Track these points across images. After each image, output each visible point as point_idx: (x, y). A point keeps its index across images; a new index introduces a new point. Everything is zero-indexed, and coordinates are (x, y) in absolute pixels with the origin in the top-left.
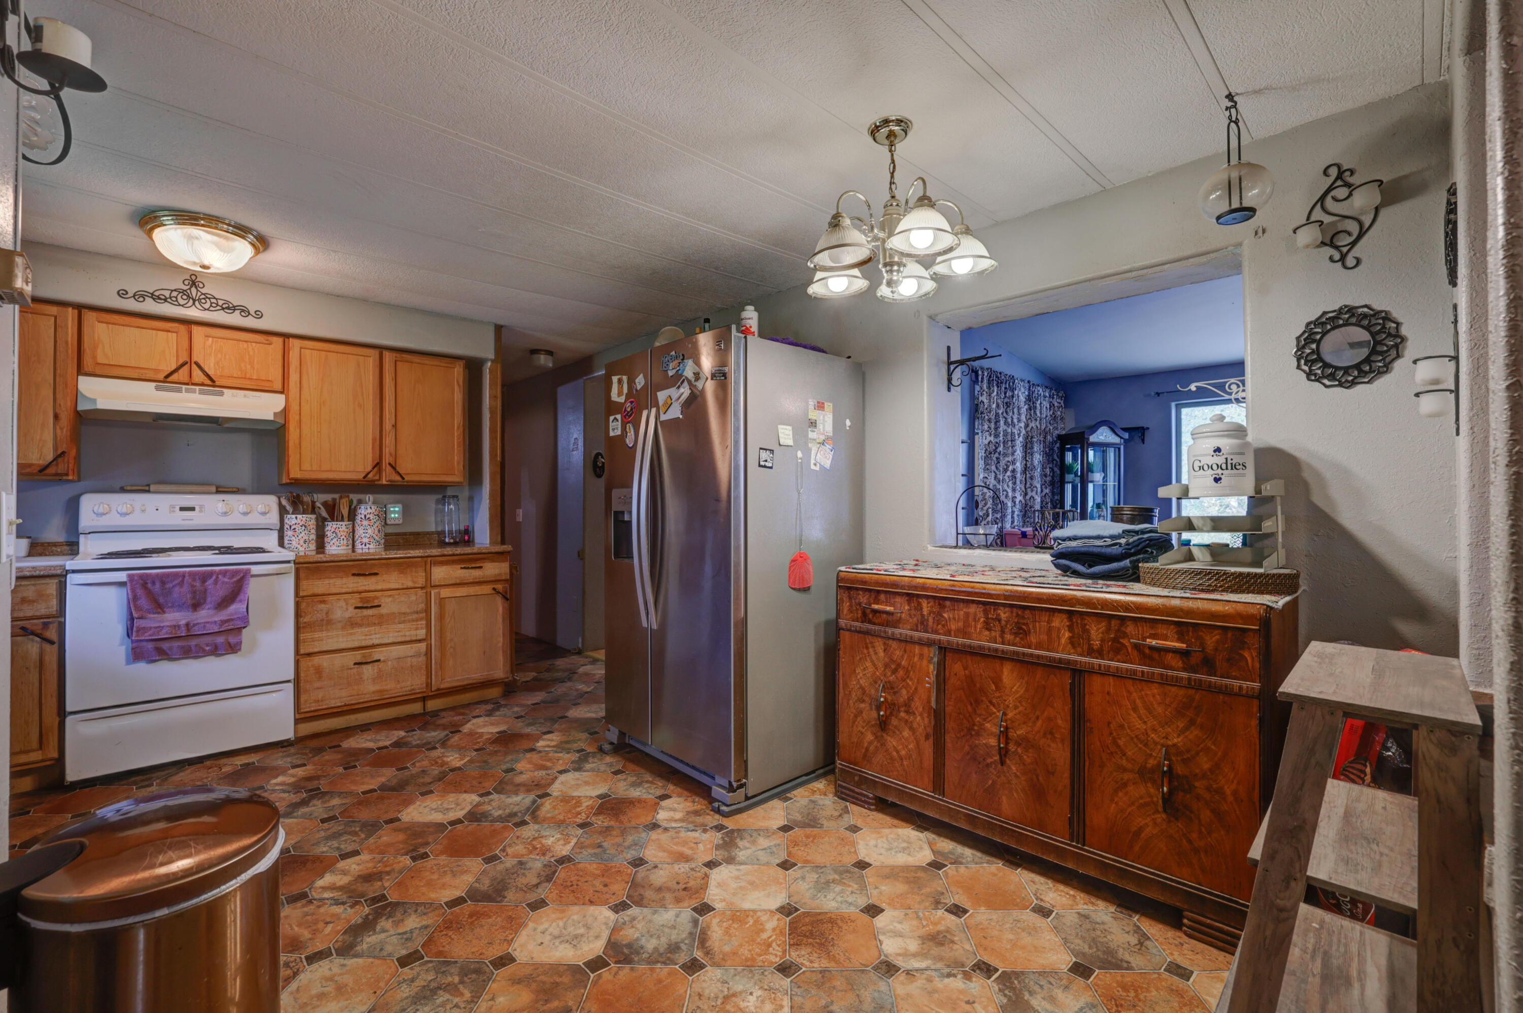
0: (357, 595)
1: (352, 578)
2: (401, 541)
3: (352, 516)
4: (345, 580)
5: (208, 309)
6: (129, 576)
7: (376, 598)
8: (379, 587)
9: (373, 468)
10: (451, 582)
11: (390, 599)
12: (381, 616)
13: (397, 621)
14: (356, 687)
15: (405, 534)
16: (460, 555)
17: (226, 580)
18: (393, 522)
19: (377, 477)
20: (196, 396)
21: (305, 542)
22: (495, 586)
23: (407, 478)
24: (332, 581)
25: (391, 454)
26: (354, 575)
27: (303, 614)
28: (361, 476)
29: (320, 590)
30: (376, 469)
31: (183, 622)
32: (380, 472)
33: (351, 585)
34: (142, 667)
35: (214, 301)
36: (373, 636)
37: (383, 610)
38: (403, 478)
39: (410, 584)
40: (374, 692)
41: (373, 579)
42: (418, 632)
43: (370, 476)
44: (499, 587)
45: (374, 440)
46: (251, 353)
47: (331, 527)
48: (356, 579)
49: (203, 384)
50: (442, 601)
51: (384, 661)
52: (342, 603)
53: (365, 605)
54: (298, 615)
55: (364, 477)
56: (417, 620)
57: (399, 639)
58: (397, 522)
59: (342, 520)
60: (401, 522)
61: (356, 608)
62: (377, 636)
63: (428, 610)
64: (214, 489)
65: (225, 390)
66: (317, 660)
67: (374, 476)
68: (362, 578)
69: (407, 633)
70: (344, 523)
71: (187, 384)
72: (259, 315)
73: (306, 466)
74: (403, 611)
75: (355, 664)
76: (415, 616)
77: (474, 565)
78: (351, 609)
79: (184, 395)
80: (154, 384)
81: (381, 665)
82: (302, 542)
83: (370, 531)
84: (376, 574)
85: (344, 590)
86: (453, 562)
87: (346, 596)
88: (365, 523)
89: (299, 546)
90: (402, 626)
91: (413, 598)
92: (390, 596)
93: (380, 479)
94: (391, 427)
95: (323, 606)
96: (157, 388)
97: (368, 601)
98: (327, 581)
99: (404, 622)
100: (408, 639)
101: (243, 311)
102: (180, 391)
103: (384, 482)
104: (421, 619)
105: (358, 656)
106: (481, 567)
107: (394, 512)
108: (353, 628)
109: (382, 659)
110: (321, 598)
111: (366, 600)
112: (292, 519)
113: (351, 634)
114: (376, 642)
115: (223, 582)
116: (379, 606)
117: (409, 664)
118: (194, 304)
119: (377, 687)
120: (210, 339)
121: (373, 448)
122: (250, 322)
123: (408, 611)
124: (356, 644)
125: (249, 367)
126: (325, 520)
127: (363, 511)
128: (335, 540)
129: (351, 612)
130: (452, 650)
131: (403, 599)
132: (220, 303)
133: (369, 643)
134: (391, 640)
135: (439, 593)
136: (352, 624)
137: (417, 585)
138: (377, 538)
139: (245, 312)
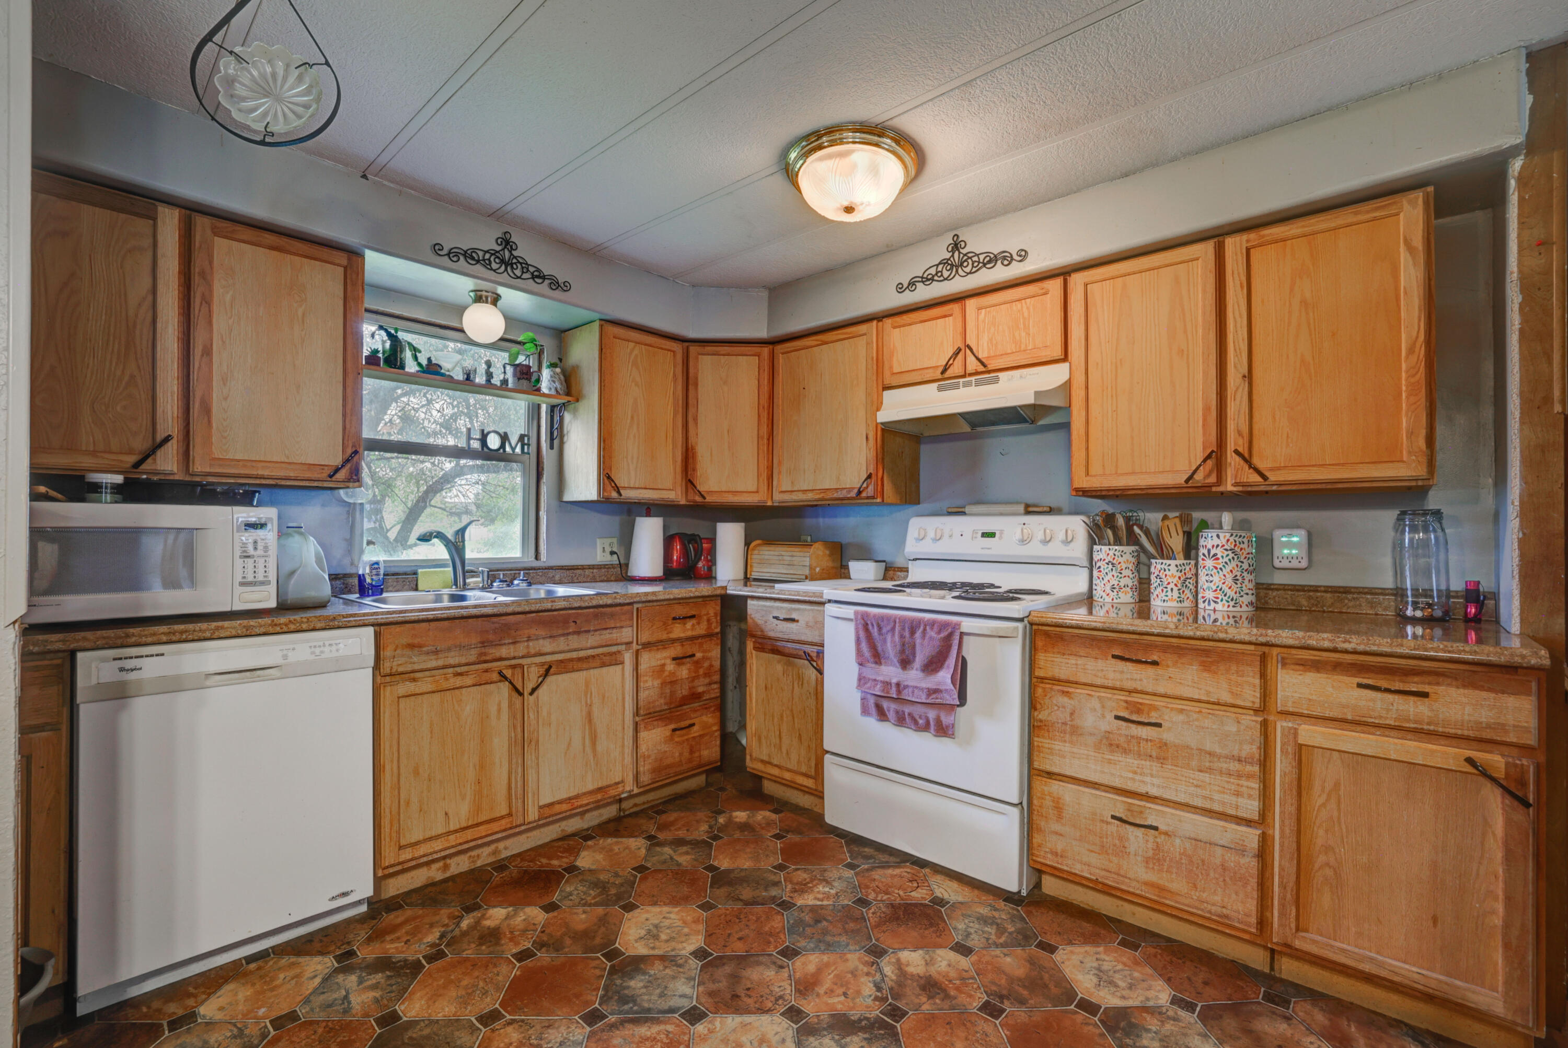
0: (1122, 697)
1: (1114, 661)
2: (1304, 602)
3: (1190, 549)
4: (1100, 664)
5: (971, 273)
6: (856, 613)
7: (1155, 708)
8: (1161, 690)
9: (1205, 461)
10: (1328, 714)
11: (1181, 717)
12: (1163, 745)
13: (1194, 763)
14: (1115, 860)
15: (1315, 589)
16: (1355, 652)
17: (933, 634)
18: (1285, 564)
19: (1213, 479)
20: (973, 390)
21: (1113, 588)
22: (1480, 756)
23: (1273, 477)
24: (1080, 661)
25: (1240, 433)
26: (1114, 657)
27: (1038, 706)
28: (1180, 479)
29: (1063, 673)
30: (1210, 463)
31: (894, 681)
32: (1220, 468)
33: (1111, 675)
34: (871, 723)
35: (975, 259)
36: (1148, 779)
37: (1166, 735)
38: (1265, 478)
39: (1226, 697)
40: (1146, 884)
41: (1150, 671)
42: (1242, 801)
43: (1199, 476)
44: (1496, 761)
45: (1206, 409)
46: (1026, 314)
47: (1157, 565)
48: (1121, 665)
49: (977, 373)
50: (1301, 754)
51: (1166, 834)
52: (1095, 703)
53: (1134, 717)
54: (1032, 704)
55: (1187, 481)
56: (1239, 776)
57: (1199, 802)
58: (1295, 564)
59: (1172, 557)
60: (1304, 564)
61: (1117, 718)
62: (1155, 781)
63: (1265, 762)
64: (1021, 508)
65: (1000, 375)
66: (1056, 787)
67: (1208, 475)
68: (1129, 665)
69: (1217, 797)
70: (1173, 563)
71: (964, 376)
72: (1023, 255)
73: (1095, 468)
74: (1208, 747)
75: (1113, 817)
76: (1234, 766)
77: (1398, 686)
78: (1110, 717)
79: (962, 391)
80: (935, 385)
81: (1161, 839)
82: (1108, 590)
83: (1216, 579)
84: (1155, 663)
85: (1099, 681)
86: (1337, 667)
87: (1103, 694)
88: (1210, 563)
89: (1104, 595)
90: (1206, 777)
91: (1232, 728)
92: (1181, 711)
93: (1220, 481)
94: (1239, 379)
95: (1064, 700)
96: (940, 389)
97: (1139, 711)
98: (1073, 660)
99: (1210, 770)
100: (1217, 807)
101: (1004, 258)
102: (956, 387)
103: (1230, 488)
104: (1249, 776)
105: (1119, 806)
106: (1425, 695)
107: (1290, 545)
108: (1112, 751)
109: (1162, 827)
110: (1066, 684)
111: (1137, 708)
112: (1103, 552)
113: (1110, 762)
114: (1154, 791)
115: (931, 637)
116: (1159, 725)
117: (1218, 861)
118: (957, 271)
119: (1152, 877)
120: (983, 311)
121: (1204, 425)
122: (1017, 270)
123: (1218, 750)
124: (1117, 783)
125: (1023, 334)
126: (1150, 557)
127: (1209, 540)
128: (1159, 589)
129: (1108, 723)
130: (1329, 872)
131: (1207, 723)
132: (982, 257)
133: (1142, 789)
134: (1182, 798)
135: (1296, 733)
136: (1110, 744)
137: (1240, 702)
138: (1229, 593)
139: (1005, 258)
